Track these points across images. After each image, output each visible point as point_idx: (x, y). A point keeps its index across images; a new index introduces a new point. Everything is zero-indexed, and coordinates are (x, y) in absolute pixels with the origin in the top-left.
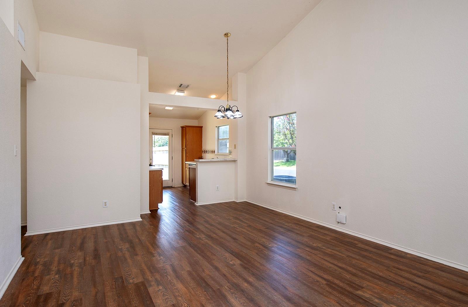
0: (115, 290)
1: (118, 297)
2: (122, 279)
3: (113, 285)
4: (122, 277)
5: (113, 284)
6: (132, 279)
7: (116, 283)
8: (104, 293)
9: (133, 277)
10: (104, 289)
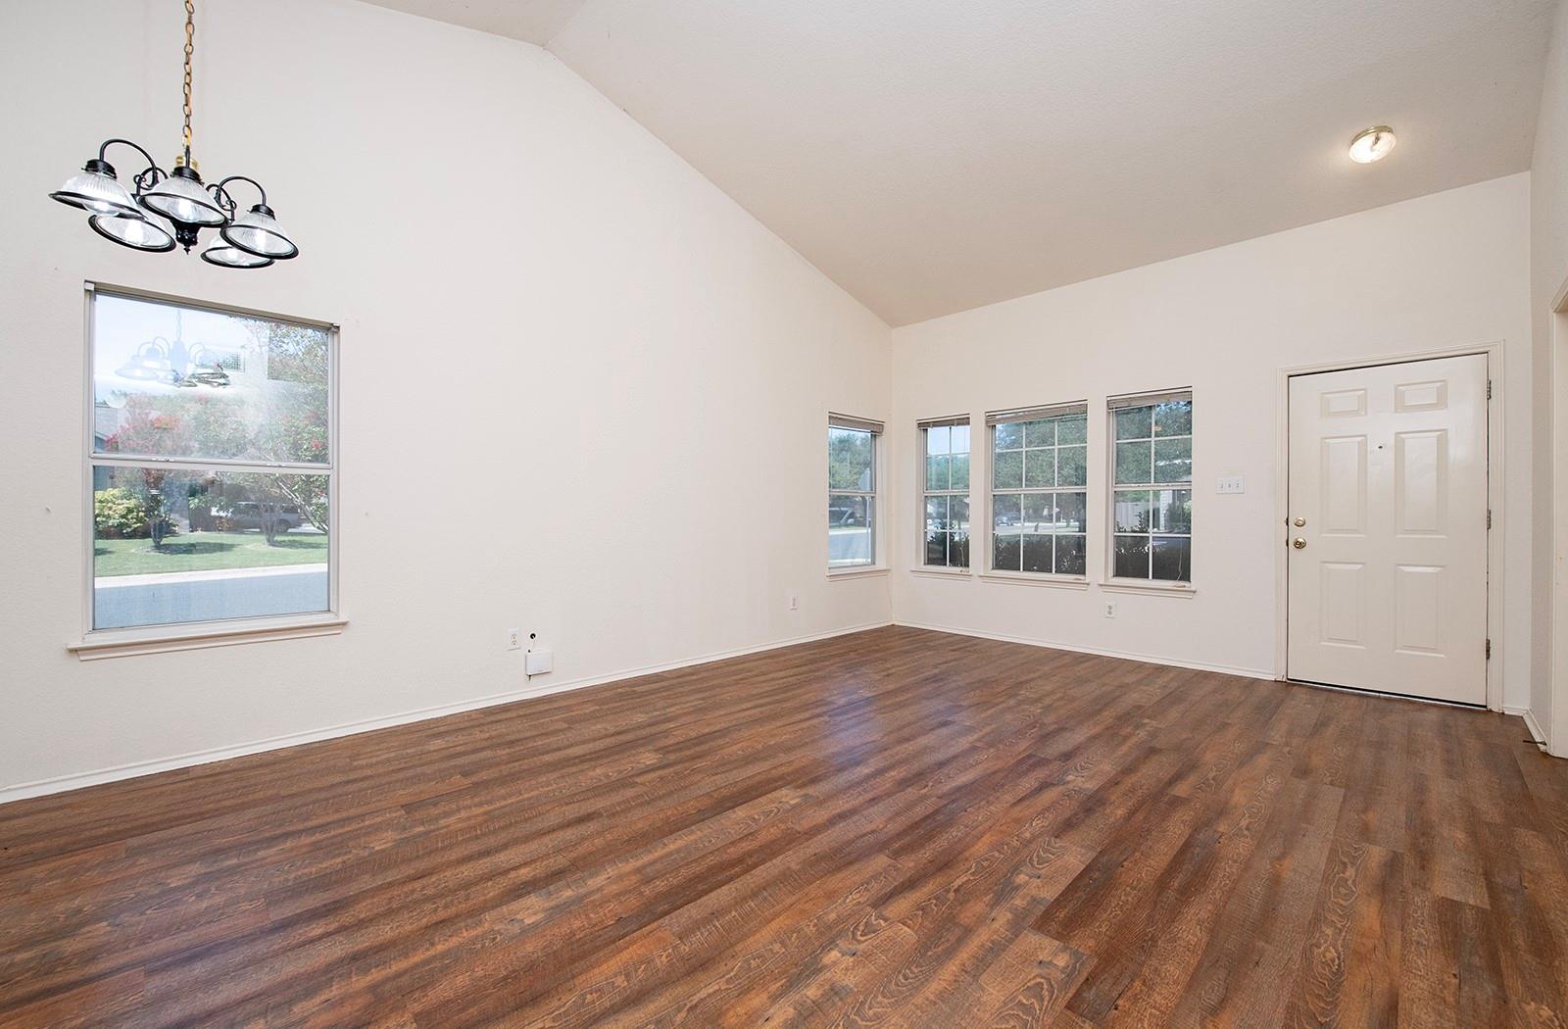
0: (1146, 971)
1: (1154, 940)
2: (1078, 994)
3: (1136, 999)
4: (1069, 1007)
5: (1128, 1000)
6: (1050, 962)
7: (1115, 994)
8: (1189, 987)
9: (1036, 971)
10: (1177, 1006)
